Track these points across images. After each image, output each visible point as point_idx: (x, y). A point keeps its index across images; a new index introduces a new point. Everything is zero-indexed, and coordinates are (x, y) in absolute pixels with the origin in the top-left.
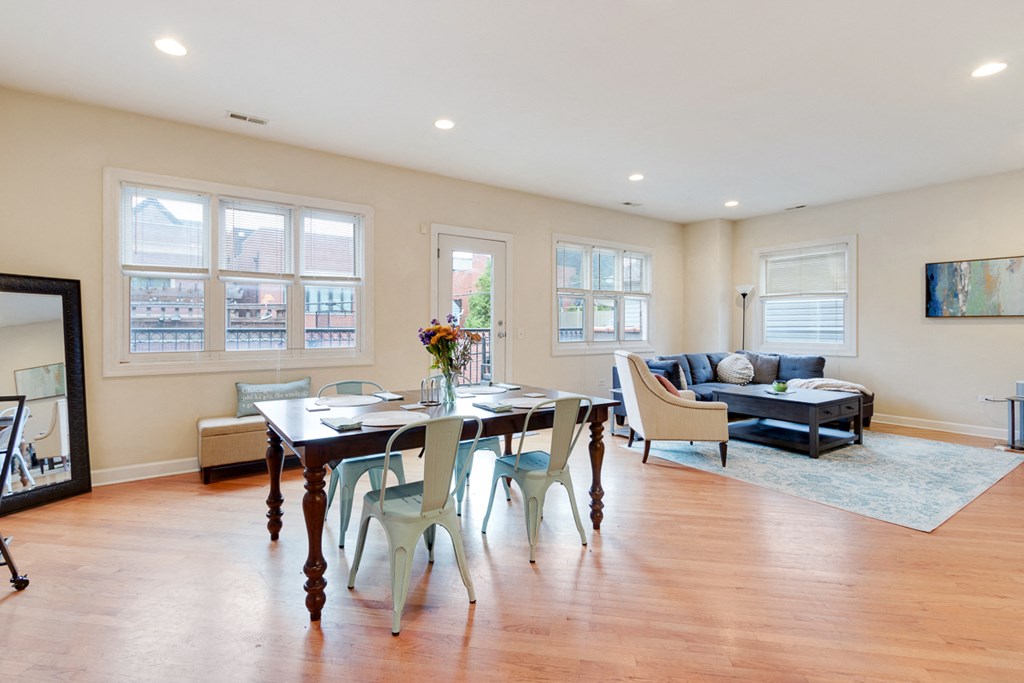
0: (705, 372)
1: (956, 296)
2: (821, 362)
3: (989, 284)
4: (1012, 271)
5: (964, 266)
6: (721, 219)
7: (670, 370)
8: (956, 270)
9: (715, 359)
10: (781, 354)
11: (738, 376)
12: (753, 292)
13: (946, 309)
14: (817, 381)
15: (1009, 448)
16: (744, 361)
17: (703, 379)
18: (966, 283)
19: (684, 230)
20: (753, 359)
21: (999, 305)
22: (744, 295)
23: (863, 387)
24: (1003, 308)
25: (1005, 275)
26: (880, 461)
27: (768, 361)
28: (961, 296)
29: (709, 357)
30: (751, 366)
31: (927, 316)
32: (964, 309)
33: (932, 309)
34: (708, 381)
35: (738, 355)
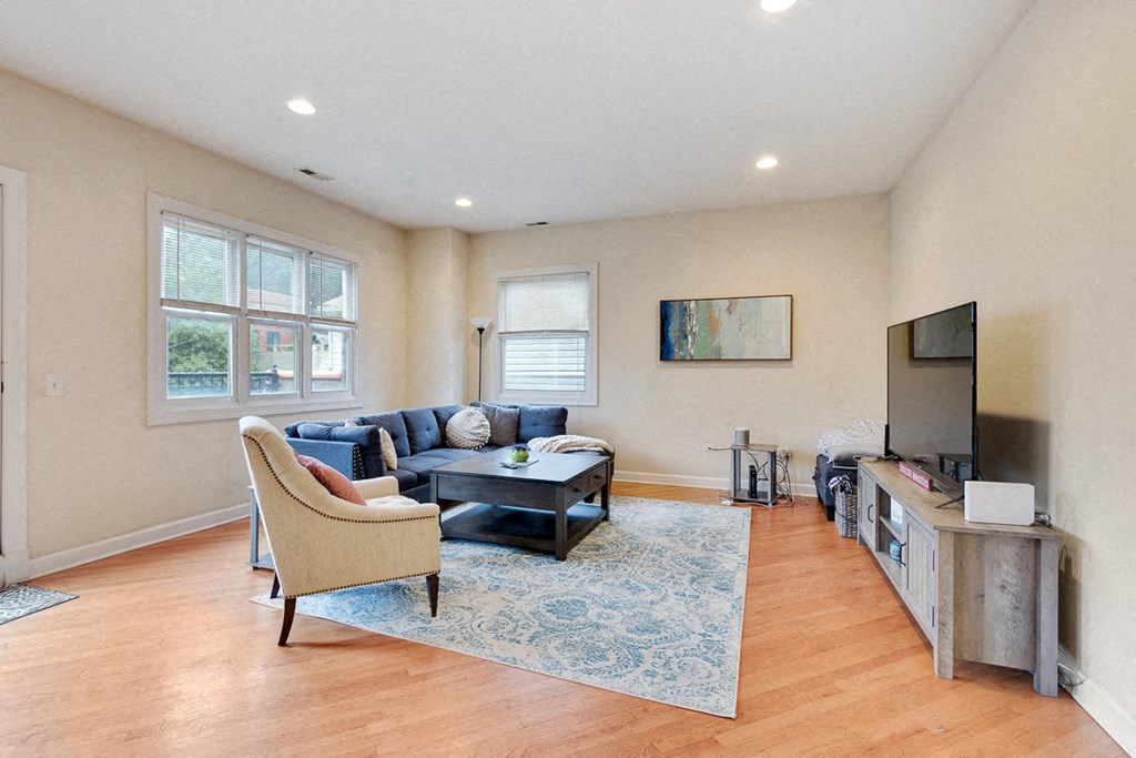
0: (429, 435)
1: (686, 337)
2: (563, 414)
3: (712, 325)
4: (730, 313)
5: (693, 304)
6: (453, 228)
7: (364, 442)
8: (686, 309)
9: (444, 415)
10: (521, 404)
11: (472, 437)
12: (491, 326)
13: (677, 352)
14: (561, 440)
15: (732, 502)
16: (479, 415)
17: (427, 445)
18: (694, 324)
19: (407, 237)
20: (490, 414)
21: (720, 348)
22: (481, 330)
23: (604, 443)
24: (723, 352)
25: (725, 317)
26: (633, 549)
27: (505, 415)
28: (689, 338)
29: (435, 413)
30: (487, 423)
31: (662, 359)
32: (692, 351)
33: (666, 353)
34: (434, 447)
35: (472, 409)
